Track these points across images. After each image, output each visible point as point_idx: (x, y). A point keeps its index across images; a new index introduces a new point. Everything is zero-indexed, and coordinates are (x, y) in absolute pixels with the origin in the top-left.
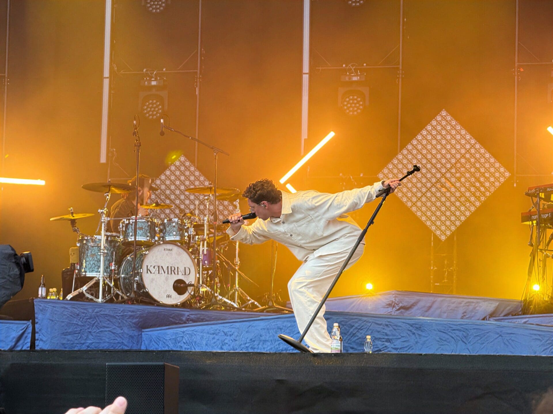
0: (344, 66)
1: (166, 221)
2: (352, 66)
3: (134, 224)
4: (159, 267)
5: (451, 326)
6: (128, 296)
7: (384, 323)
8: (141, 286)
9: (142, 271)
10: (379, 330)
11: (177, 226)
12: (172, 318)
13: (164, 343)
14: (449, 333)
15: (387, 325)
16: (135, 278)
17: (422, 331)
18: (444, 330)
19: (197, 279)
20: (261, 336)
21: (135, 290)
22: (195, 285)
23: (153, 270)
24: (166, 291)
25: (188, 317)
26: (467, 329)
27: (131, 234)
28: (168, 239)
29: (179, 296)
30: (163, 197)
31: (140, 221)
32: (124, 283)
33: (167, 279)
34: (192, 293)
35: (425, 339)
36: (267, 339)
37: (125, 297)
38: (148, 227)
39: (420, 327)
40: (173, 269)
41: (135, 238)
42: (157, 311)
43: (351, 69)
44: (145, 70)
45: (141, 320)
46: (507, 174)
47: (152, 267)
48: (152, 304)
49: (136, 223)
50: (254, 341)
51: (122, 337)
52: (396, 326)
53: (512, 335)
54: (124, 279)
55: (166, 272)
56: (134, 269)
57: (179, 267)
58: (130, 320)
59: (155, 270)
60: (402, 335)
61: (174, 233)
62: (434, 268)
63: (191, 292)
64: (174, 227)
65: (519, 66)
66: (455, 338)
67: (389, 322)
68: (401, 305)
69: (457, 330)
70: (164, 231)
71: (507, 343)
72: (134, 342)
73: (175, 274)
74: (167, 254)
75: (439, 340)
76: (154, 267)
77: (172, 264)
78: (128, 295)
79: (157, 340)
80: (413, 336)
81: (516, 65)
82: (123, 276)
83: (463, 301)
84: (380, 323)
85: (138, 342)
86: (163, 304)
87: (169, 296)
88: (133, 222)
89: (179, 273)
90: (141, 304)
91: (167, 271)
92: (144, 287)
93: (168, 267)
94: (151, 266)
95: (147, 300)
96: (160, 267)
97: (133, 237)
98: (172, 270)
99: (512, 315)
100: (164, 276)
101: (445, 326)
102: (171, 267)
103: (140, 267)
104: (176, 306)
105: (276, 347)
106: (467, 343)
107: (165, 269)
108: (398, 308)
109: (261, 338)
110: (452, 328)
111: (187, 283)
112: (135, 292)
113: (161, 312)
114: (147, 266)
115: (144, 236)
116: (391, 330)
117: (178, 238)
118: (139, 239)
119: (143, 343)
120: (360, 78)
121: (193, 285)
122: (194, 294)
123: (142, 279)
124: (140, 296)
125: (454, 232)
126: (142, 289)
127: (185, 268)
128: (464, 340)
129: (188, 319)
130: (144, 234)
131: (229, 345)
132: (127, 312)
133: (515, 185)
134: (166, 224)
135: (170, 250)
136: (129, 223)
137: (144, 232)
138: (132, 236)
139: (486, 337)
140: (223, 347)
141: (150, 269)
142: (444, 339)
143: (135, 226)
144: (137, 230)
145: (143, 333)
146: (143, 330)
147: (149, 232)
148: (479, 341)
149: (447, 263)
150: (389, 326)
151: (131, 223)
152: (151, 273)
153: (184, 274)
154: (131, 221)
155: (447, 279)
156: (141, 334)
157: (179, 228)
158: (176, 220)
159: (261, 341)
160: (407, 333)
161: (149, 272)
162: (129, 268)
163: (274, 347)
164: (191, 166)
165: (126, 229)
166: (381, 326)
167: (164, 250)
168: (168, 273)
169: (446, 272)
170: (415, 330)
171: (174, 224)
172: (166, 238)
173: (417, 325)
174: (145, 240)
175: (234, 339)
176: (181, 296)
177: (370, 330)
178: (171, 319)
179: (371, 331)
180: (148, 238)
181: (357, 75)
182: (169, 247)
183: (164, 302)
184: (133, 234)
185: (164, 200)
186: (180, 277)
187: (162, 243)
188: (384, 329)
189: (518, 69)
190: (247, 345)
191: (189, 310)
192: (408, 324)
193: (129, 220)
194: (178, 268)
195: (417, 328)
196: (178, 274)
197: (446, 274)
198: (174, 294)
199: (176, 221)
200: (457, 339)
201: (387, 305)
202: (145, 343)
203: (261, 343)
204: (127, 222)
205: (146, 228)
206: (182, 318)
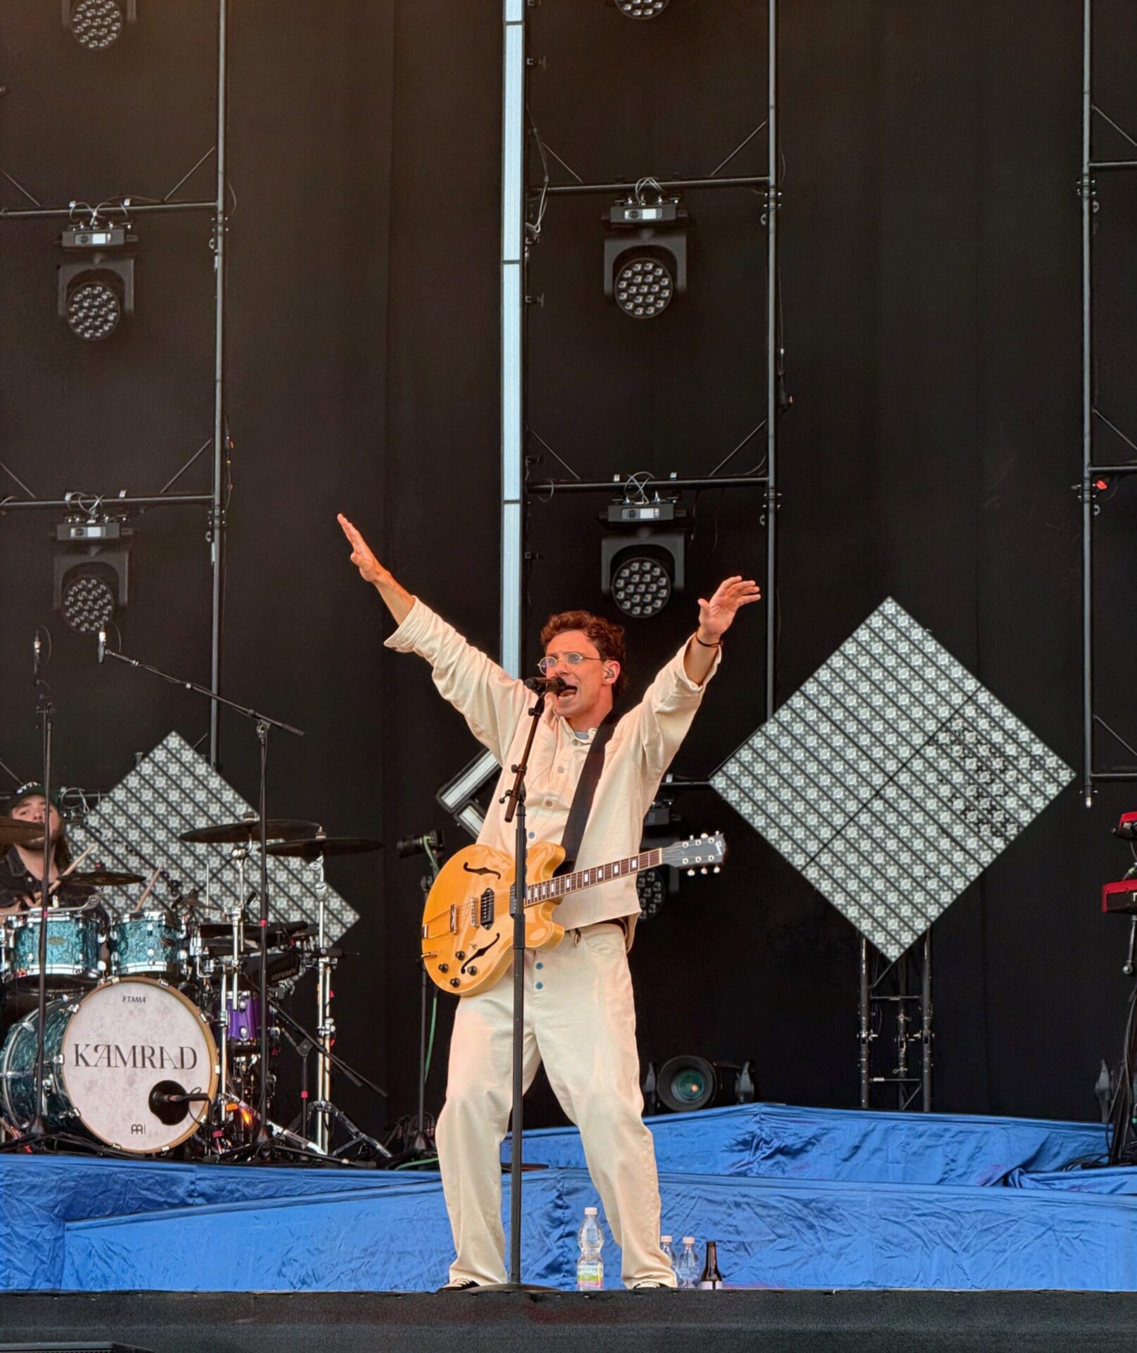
0: (617, 478)
1: (126, 918)
2: (639, 479)
3: (37, 929)
4: (109, 1047)
5: (915, 1204)
6: (23, 1131)
7: (731, 1199)
8: (59, 1102)
9: (61, 1061)
10: (717, 1217)
11: (156, 933)
12: (147, 1189)
13: (124, 1259)
14: (907, 1224)
15: (737, 1205)
16: (42, 1079)
17: (833, 1220)
18: (897, 1216)
19: (215, 1079)
20: (392, 1239)
21: (45, 1113)
22: (211, 1097)
23: (92, 1057)
24: (129, 1114)
25: (192, 1187)
26: (958, 1212)
27: (30, 957)
28: (132, 967)
29: (166, 1127)
30: (120, 850)
31: (54, 919)
32: (12, 1095)
33: (131, 1082)
34: (202, 1120)
35: (844, 1241)
36: (410, 1249)
37: (17, 1135)
38: (77, 936)
39: (830, 1210)
40: (148, 1052)
41: (43, 968)
42: (107, 1171)
43: (638, 489)
44: (68, 497)
45: (61, 1197)
46: (1065, 776)
47: (91, 1048)
48: (93, 1153)
49: (43, 925)
50: (373, 1254)
51: (7, 1245)
52: (764, 1206)
53: (1082, 1227)
54: (15, 1082)
55: (130, 1063)
56: (41, 1054)
57: (166, 1048)
58: (28, 1198)
59: (97, 1055)
60: (780, 1232)
61: (151, 952)
62: (869, 1035)
63: (200, 1116)
64: (150, 933)
65: (1095, 476)
66: (925, 1238)
67: (744, 1196)
68: (776, 1144)
69: (932, 1215)
70: (123, 945)
71: (1068, 1250)
72: (44, 1259)
73: (153, 1066)
74: (131, 1013)
75: (882, 1243)
76: (96, 1049)
77: (146, 1040)
78: (25, 1126)
79: (106, 1254)
80: (809, 1234)
81: (1087, 475)
82: (10, 1074)
83: (946, 1130)
84: (719, 1198)
85: (53, 1259)
86: (121, 1150)
87: (137, 1129)
88: (35, 924)
89: (165, 1063)
90: (60, 1152)
91: (132, 1057)
92: (68, 1105)
93: (134, 1048)
94: (87, 1046)
95: (77, 1141)
96: (113, 1048)
97: (38, 966)
98: (144, 1056)
99: (1084, 1167)
100: (122, 1072)
101: (899, 1204)
102: (143, 1048)
103: (55, 1051)
104: (159, 1156)
105: (433, 1269)
106: (960, 1252)
107: (126, 1052)
108: (769, 1152)
109: (392, 1245)
110: (917, 1209)
111: (188, 1091)
112: (43, 1118)
113: (116, 1173)
114: (77, 1046)
115: (67, 962)
116: (750, 1219)
117: (161, 966)
118: (56, 971)
119: (68, 1262)
120: (660, 512)
121: (203, 1097)
122: (208, 1122)
123: (61, 1083)
124: (57, 1129)
125: (924, 934)
126: (64, 1110)
127: (182, 1049)
128: (951, 1244)
129: (193, 1191)
130: (66, 956)
131: (302, 1266)
132: (22, 1177)
133: (1089, 803)
134: (128, 926)
135: (138, 1000)
136: (25, 927)
137: (66, 951)
138: (33, 961)
139: (1010, 1232)
140: (284, 1270)
141: (84, 1055)
142: (895, 1240)
143: (41, 933)
144: (48, 946)
145: (67, 1234)
146: (68, 1225)
147: (82, 951)
148: (991, 1246)
149: (905, 1020)
150: (745, 1206)
151: (31, 926)
152: (87, 1064)
153: (179, 1066)
154: (30, 920)
155: (905, 1066)
156: (63, 1236)
157: (163, 938)
158: (155, 915)
159: (393, 1253)
160: (794, 1227)
161: (80, 1060)
162: (27, 1052)
163: (429, 1270)
164: (196, 761)
165: (15, 943)
166: (724, 1208)
167: (124, 999)
168: (135, 1065)
169: (902, 1047)
170: (816, 1217)
171: (150, 927)
172: (128, 965)
173: (822, 1202)
174: (70, 972)
175: (316, 1249)
176: (172, 1127)
177: (694, 1218)
178: (144, 1192)
179: (693, 1223)
180: (79, 967)
181: (652, 505)
182: (137, 990)
183: (125, 1146)
184: (37, 955)
185: (125, 857)
186: (169, 1074)
187: (116, 980)
188: (730, 1215)
189: (1091, 483)
190: (353, 1265)
191: (193, 1167)
192: (797, 1200)
193: (25, 917)
194: (162, 1048)
195: (821, 1211)
196: (162, 1066)
197: (904, 1050)
198: (152, 1122)
199: (156, 919)
200: (930, 1240)
201: (739, 1143)
202: (73, 1263)
203: (393, 1260)
204: (20, 924)
205: (74, 939)
206: (173, 1188)
